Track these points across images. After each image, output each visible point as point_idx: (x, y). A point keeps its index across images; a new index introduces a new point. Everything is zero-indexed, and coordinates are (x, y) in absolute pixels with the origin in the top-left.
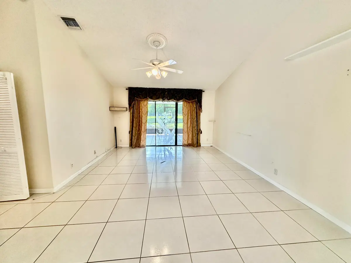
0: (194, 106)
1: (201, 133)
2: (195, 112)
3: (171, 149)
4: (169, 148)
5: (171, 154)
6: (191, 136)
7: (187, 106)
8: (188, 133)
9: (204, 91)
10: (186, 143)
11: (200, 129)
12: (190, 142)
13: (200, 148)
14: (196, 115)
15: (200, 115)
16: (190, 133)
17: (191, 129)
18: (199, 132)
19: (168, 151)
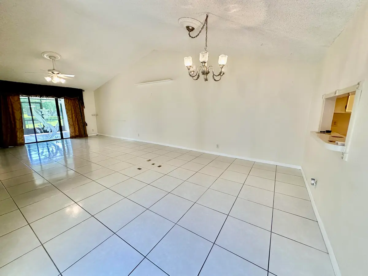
0: (76, 103)
1: (87, 125)
2: (78, 108)
3: (57, 143)
4: (55, 142)
5: (58, 148)
6: (77, 129)
7: (70, 103)
8: (74, 125)
9: (84, 91)
10: (73, 135)
11: (85, 122)
12: (77, 133)
13: (87, 138)
14: (79, 110)
15: (83, 110)
16: (76, 126)
17: (77, 123)
18: (85, 125)
19: (54, 145)
